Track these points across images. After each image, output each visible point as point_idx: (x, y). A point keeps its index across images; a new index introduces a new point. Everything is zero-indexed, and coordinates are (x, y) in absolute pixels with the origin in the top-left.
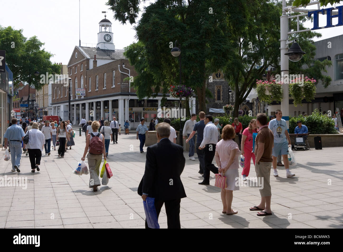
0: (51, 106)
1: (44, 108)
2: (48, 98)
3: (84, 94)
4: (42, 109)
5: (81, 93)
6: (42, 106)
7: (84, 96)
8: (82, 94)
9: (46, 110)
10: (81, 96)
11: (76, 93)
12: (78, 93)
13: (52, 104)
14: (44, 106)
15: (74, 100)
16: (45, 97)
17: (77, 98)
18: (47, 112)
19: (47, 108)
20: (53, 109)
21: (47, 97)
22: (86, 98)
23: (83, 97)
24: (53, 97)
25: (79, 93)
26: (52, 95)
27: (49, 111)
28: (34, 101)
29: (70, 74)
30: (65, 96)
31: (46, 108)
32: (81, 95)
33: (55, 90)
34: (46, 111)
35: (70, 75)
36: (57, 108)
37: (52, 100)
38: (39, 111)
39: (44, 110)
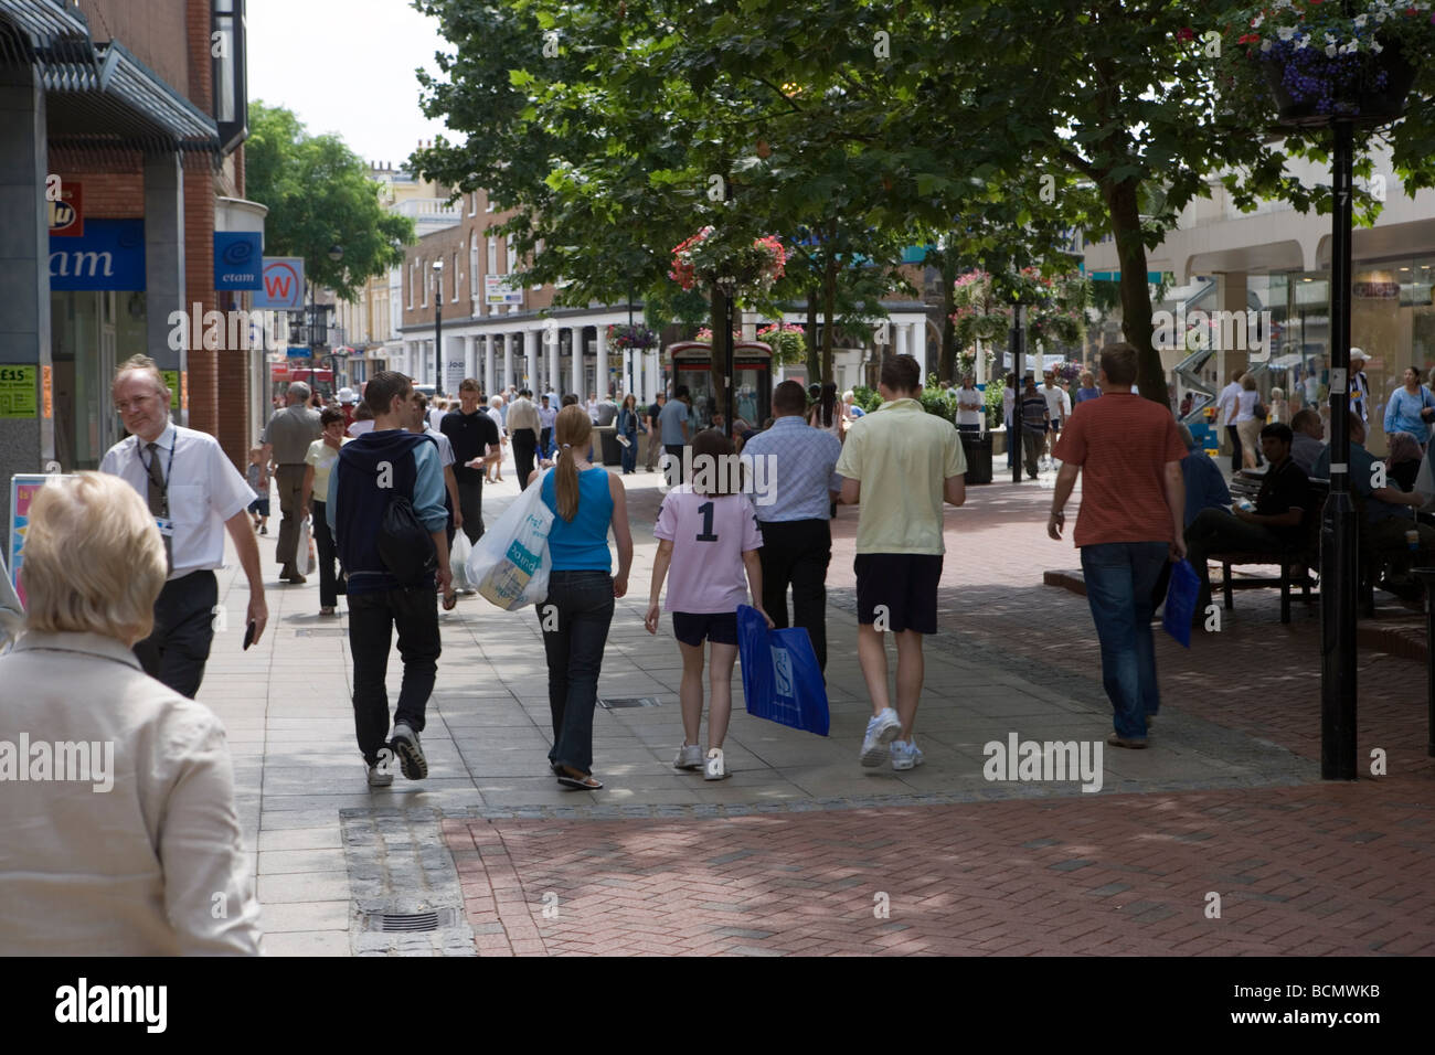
0: (400, 339)
1: (372, 344)
2: (388, 300)
3: (518, 298)
4: (362, 350)
5: (504, 295)
6: (364, 338)
7: (521, 307)
8: (508, 298)
9: (380, 354)
10: (509, 306)
11: (488, 292)
12: (495, 294)
13: (404, 331)
14: (370, 335)
15: (485, 317)
16: (375, 297)
17: (495, 312)
18: (384, 362)
19: (386, 344)
20: (407, 350)
21: (384, 296)
22: (524, 313)
23: (514, 310)
24: (406, 300)
25: (500, 293)
26: (403, 287)
27: (392, 358)
28: (329, 313)
29: (471, 212)
30: (454, 297)
31: (381, 344)
32: (505, 302)
33: (415, 271)
34: (379, 361)
35: (470, 215)
36: (421, 347)
37: (404, 312)
38: (351, 358)
39: (370, 355)
